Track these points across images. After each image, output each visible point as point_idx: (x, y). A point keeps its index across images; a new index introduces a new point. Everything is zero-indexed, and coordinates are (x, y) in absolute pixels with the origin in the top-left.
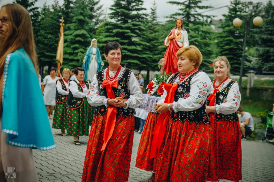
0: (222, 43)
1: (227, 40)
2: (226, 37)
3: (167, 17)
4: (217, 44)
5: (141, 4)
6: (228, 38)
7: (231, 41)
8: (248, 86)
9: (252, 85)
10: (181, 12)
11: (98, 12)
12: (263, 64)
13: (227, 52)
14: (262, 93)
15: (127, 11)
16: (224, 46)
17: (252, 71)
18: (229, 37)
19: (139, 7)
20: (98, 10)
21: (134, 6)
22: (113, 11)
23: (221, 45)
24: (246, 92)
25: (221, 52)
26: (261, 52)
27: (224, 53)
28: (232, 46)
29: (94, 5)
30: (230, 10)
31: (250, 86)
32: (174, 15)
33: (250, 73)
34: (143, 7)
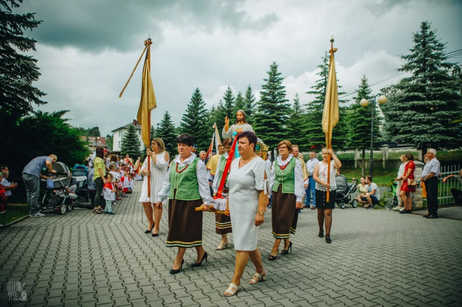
0: (355, 123)
1: (359, 119)
2: (358, 116)
3: (306, 105)
4: (351, 124)
5: (284, 97)
6: (359, 118)
7: (362, 120)
8: (384, 159)
9: (387, 157)
10: (318, 100)
11: (254, 108)
12: (391, 138)
13: (360, 130)
14: (397, 164)
15: (272, 104)
16: (357, 125)
17: (386, 145)
18: (361, 116)
19: (282, 100)
20: (254, 106)
21: (278, 99)
22: (260, 105)
23: (354, 124)
24: (382, 164)
25: (355, 130)
26: (388, 127)
27: (357, 131)
28: (364, 124)
29: (251, 103)
30: (360, 93)
31: (385, 158)
32: (313, 103)
33: (384, 146)
34: (285, 99)
